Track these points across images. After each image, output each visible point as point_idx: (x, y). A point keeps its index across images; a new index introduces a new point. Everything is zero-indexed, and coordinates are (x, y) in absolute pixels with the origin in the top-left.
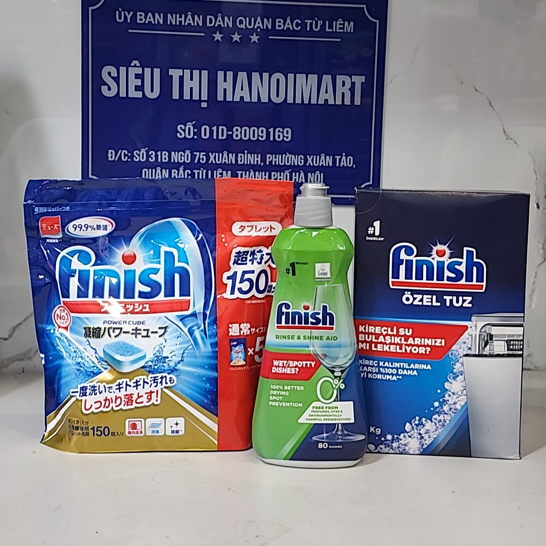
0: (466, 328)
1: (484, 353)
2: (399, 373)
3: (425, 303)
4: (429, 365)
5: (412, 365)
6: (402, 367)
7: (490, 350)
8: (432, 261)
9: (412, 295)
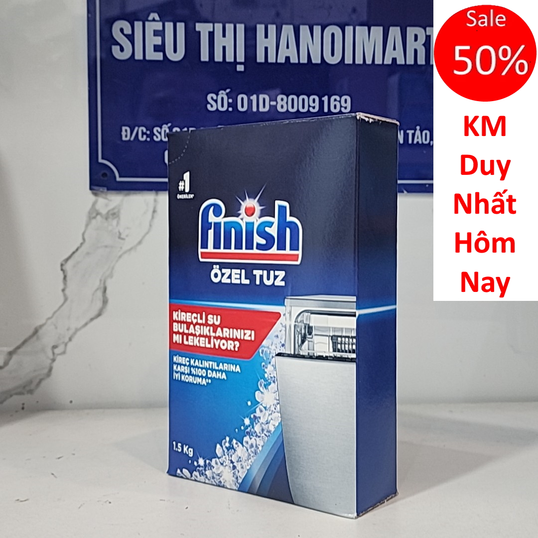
0: (278, 316)
1: (301, 353)
2: (209, 376)
3: (234, 281)
4: (238, 366)
5: (221, 364)
6: (211, 367)
7: (309, 349)
8: (240, 222)
9: (220, 269)
